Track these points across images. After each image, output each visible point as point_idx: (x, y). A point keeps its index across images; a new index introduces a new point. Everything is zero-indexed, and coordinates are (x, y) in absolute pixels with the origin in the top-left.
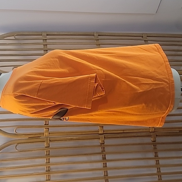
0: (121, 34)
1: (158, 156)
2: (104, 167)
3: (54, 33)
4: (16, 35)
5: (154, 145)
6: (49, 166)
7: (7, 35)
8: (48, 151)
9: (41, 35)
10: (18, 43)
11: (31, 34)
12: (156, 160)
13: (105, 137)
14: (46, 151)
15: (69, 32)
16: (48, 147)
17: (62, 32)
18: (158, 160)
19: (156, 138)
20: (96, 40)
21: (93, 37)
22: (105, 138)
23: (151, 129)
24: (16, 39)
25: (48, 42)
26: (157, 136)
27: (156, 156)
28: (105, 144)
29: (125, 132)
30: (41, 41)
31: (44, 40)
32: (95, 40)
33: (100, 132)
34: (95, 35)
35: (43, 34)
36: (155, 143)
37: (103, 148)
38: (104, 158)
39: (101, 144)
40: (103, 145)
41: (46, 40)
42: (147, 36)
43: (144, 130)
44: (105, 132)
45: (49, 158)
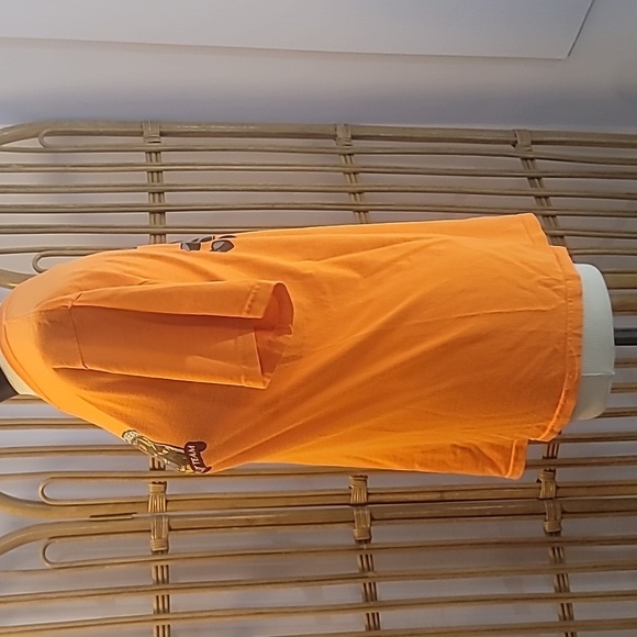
0: (435, 134)
1: (567, 590)
2: (369, 628)
3: (186, 128)
4: (46, 135)
5: (553, 549)
6: (166, 623)
7: (12, 132)
8: (162, 567)
9: (141, 134)
10: (52, 162)
11: (101, 130)
12: (562, 605)
13: (376, 517)
14: (157, 567)
15: (242, 124)
16: (162, 551)
17: (218, 124)
18: (568, 605)
19: (563, 521)
20: (344, 155)
21: (332, 143)
22: (372, 519)
23: (543, 489)
24: (46, 150)
25: (164, 161)
26: (563, 512)
27: (562, 589)
28: (372, 541)
29: (447, 496)
30: (141, 158)
31: (150, 153)
32: (340, 154)
33: (355, 499)
34: (340, 134)
35: (148, 130)
36: (556, 539)
37: (367, 556)
38: (370, 597)
39: (360, 541)
40: (365, 546)
41: (156, 153)
42: (534, 143)
43: (519, 493)
44: (372, 498)
45: (165, 593)
